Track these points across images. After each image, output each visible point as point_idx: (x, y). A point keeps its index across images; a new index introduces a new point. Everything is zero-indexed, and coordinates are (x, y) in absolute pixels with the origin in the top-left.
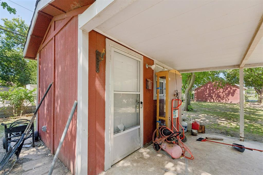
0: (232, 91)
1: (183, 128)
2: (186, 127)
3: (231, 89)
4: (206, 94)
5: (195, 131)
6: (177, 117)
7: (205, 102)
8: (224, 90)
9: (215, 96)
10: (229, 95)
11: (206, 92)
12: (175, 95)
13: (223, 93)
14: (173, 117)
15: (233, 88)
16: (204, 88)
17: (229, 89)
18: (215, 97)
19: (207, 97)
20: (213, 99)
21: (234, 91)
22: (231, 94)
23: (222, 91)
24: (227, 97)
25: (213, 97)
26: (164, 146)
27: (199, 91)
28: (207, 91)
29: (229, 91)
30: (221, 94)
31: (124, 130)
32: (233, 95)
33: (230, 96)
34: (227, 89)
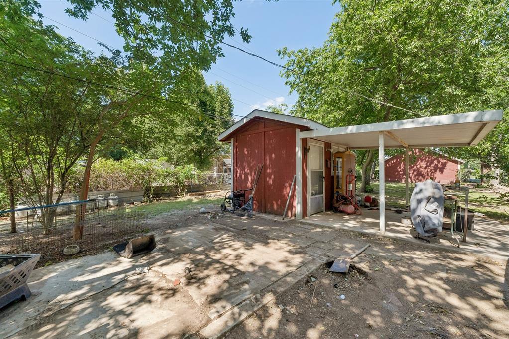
0: (440, 165)
1: (357, 202)
2: (359, 201)
3: (439, 162)
4: (399, 170)
5: (368, 204)
6: (351, 189)
7: (398, 182)
8: (429, 164)
9: (413, 174)
10: (436, 171)
11: (400, 167)
12: (349, 172)
13: (426, 168)
14: (348, 190)
15: (441, 160)
16: (397, 161)
17: (436, 162)
18: (414, 176)
19: (401, 174)
20: (411, 178)
21: (444, 165)
22: (438, 170)
23: (425, 166)
24: (433, 174)
25: (411, 175)
26: (342, 208)
27: (387, 165)
28: (401, 165)
29: (437, 165)
30: (422, 170)
31: (315, 195)
32: (442, 172)
33: (438, 172)
34: (432, 162)
